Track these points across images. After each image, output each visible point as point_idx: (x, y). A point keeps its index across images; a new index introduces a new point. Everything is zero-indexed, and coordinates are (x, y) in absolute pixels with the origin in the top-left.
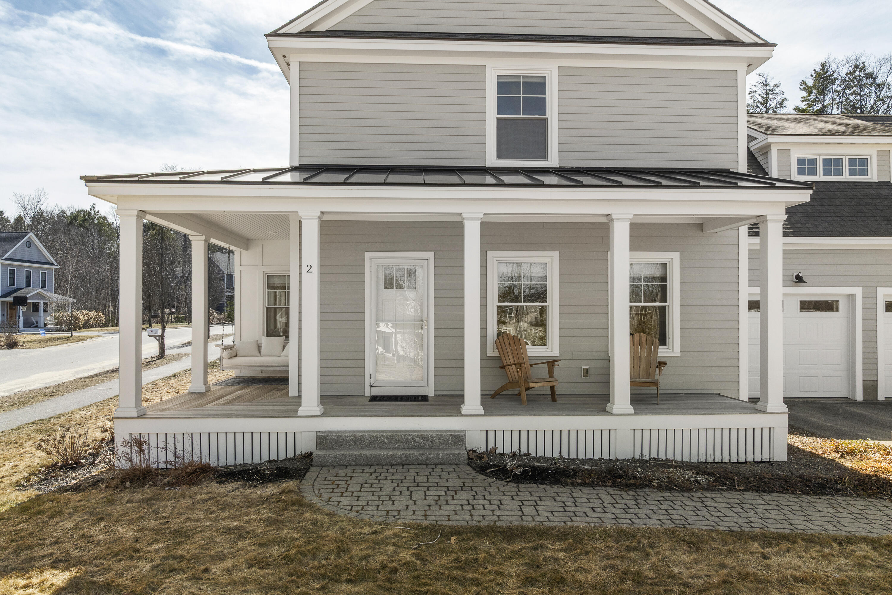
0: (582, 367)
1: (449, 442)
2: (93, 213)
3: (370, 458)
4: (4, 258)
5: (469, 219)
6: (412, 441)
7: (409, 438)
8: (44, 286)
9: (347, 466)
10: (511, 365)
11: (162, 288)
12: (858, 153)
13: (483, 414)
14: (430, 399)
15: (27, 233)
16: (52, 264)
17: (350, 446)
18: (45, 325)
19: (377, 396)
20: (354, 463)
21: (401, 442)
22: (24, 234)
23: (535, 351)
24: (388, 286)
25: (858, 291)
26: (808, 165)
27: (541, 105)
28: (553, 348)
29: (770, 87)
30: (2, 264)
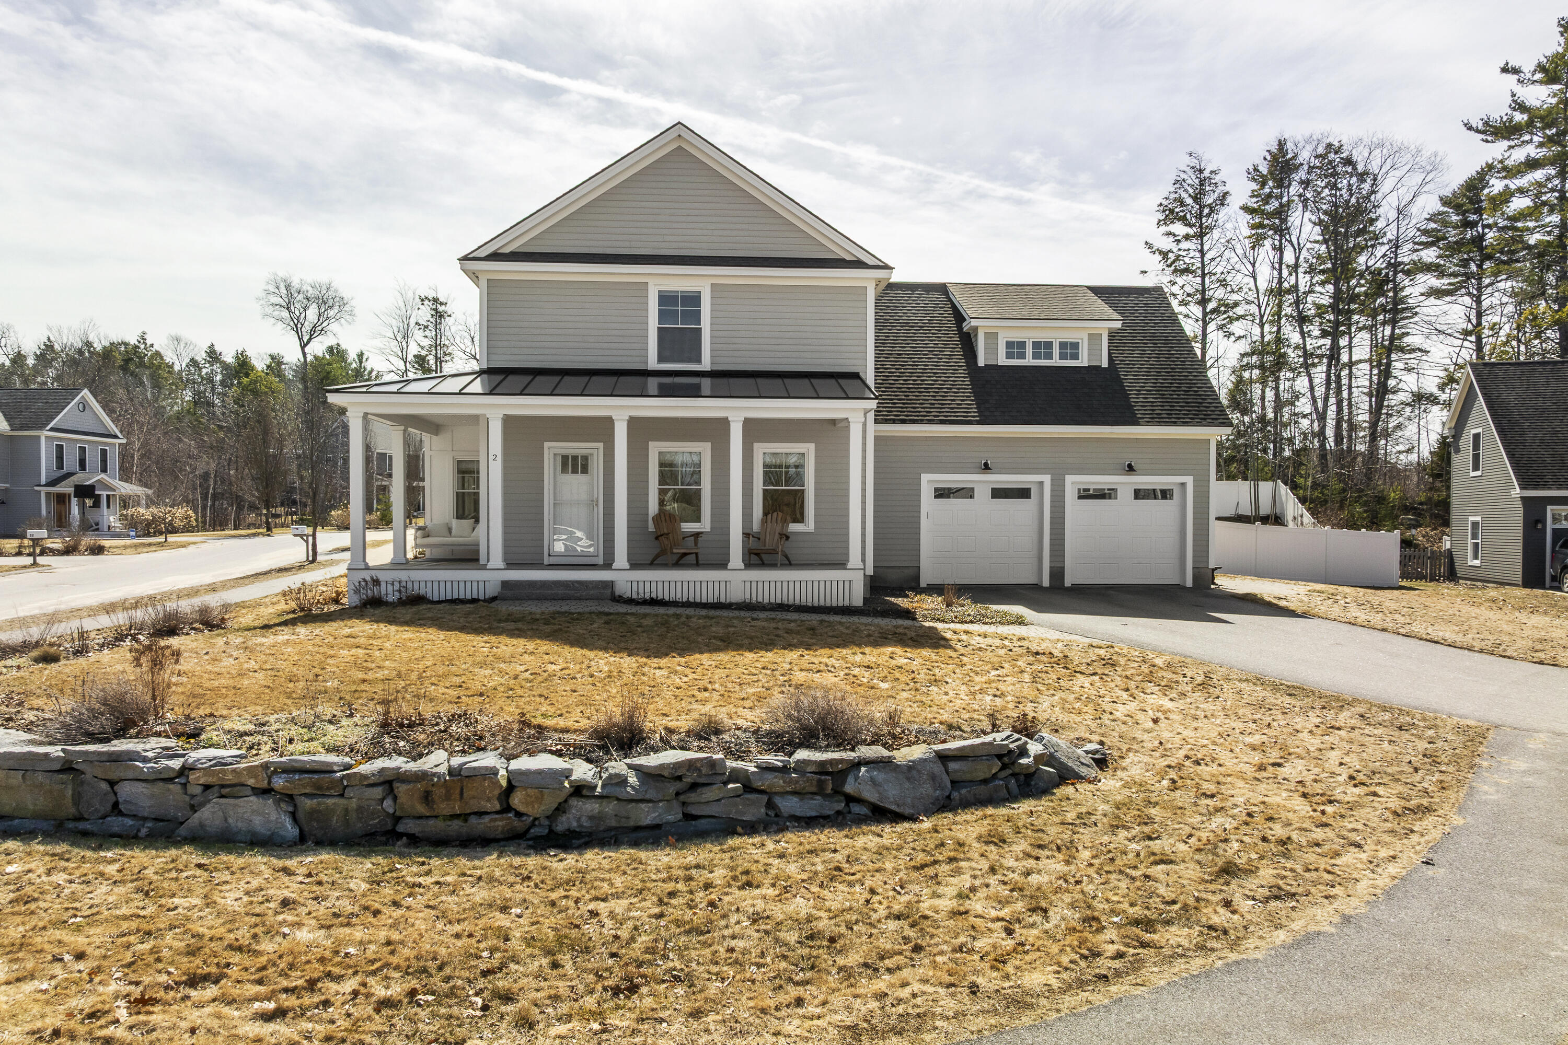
1: (599, 586)
2: (142, 346)
4: (48, 428)
5: (618, 420)
8: (104, 470)
10: (661, 535)
12: (1069, 337)
13: (630, 568)
15: (80, 390)
16: (116, 437)
22: (75, 392)
23: (689, 527)
24: (564, 469)
25: (1047, 479)
26: (1017, 348)
27: (696, 316)
28: (705, 525)
29: (1206, 174)
30: (46, 437)
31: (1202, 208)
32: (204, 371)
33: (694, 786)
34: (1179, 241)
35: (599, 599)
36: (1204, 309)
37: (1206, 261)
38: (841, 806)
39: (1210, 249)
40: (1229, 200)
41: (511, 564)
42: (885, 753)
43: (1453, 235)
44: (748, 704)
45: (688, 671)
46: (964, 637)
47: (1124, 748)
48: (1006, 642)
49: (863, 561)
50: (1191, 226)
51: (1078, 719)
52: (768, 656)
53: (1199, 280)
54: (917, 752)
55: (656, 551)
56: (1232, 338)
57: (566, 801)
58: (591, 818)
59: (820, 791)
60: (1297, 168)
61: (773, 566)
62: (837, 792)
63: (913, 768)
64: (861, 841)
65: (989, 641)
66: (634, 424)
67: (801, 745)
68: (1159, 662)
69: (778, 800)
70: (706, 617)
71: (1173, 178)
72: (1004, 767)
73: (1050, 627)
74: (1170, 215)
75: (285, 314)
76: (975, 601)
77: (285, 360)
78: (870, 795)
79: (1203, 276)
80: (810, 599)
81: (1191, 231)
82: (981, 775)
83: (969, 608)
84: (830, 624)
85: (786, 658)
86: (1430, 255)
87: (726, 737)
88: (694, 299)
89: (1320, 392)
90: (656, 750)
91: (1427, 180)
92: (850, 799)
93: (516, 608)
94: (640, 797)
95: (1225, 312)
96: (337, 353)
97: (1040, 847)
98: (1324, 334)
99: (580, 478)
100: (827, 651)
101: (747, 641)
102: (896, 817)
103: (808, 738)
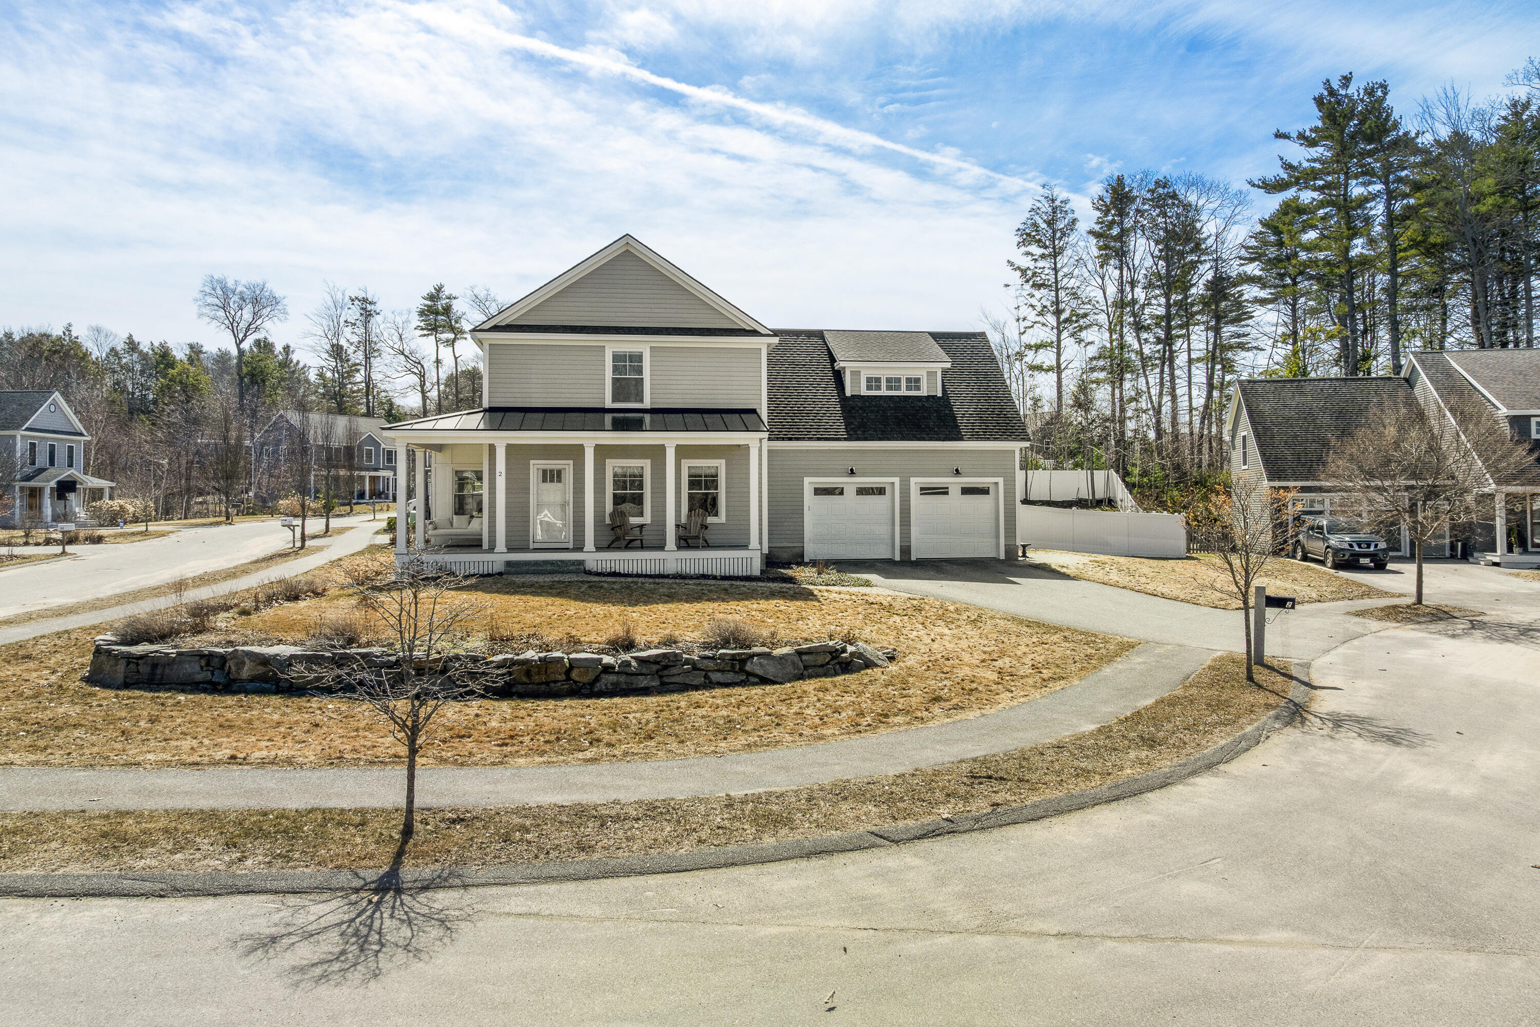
1: (576, 563)
4: (24, 428)
8: (70, 465)
10: (620, 527)
12: (913, 374)
13: (594, 552)
15: (52, 393)
16: (81, 434)
22: (47, 395)
23: (634, 520)
24: (544, 481)
25: (896, 480)
26: (873, 382)
27: (640, 371)
28: (647, 519)
29: (1057, 203)
30: (22, 436)
31: (1054, 232)
32: (124, 361)
33: (666, 667)
34: (1036, 260)
35: (577, 572)
36: (1058, 318)
37: (1059, 279)
38: (744, 677)
39: (1062, 267)
40: (1078, 225)
41: (510, 549)
42: (768, 650)
43: (1272, 252)
44: (690, 629)
45: (651, 614)
46: (826, 594)
47: (907, 652)
48: (853, 597)
49: (761, 543)
50: (1046, 247)
51: (884, 638)
52: (698, 606)
53: (1053, 293)
54: (786, 650)
55: (612, 538)
56: (1083, 344)
57: (599, 675)
58: (612, 684)
59: (733, 670)
60: (1133, 200)
61: (696, 548)
62: (742, 670)
63: (783, 658)
64: (754, 692)
65: (842, 596)
66: (598, 448)
67: (722, 648)
68: (952, 608)
69: (710, 674)
70: (654, 583)
71: (1029, 207)
72: (833, 658)
73: (887, 588)
74: (1028, 236)
75: (221, 313)
76: (838, 571)
77: (204, 349)
78: (759, 672)
79: (1057, 290)
80: (723, 571)
81: (1046, 252)
82: (820, 662)
83: (833, 575)
84: (738, 587)
85: (709, 607)
86: (1254, 269)
87: (680, 645)
88: (639, 357)
89: (1154, 391)
90: (641, 650)
91: (1236, 211)
92: (749, 674)
93: (519, 579)
94: (638, 672)
95: (1076, 322)
96: (264, 346)
97: (846, 692)
98: (1159, 341)
99: (555, 485)
100: (736, 603)
101: (684, 597)
102: (773, 683)
103: (726, 643)
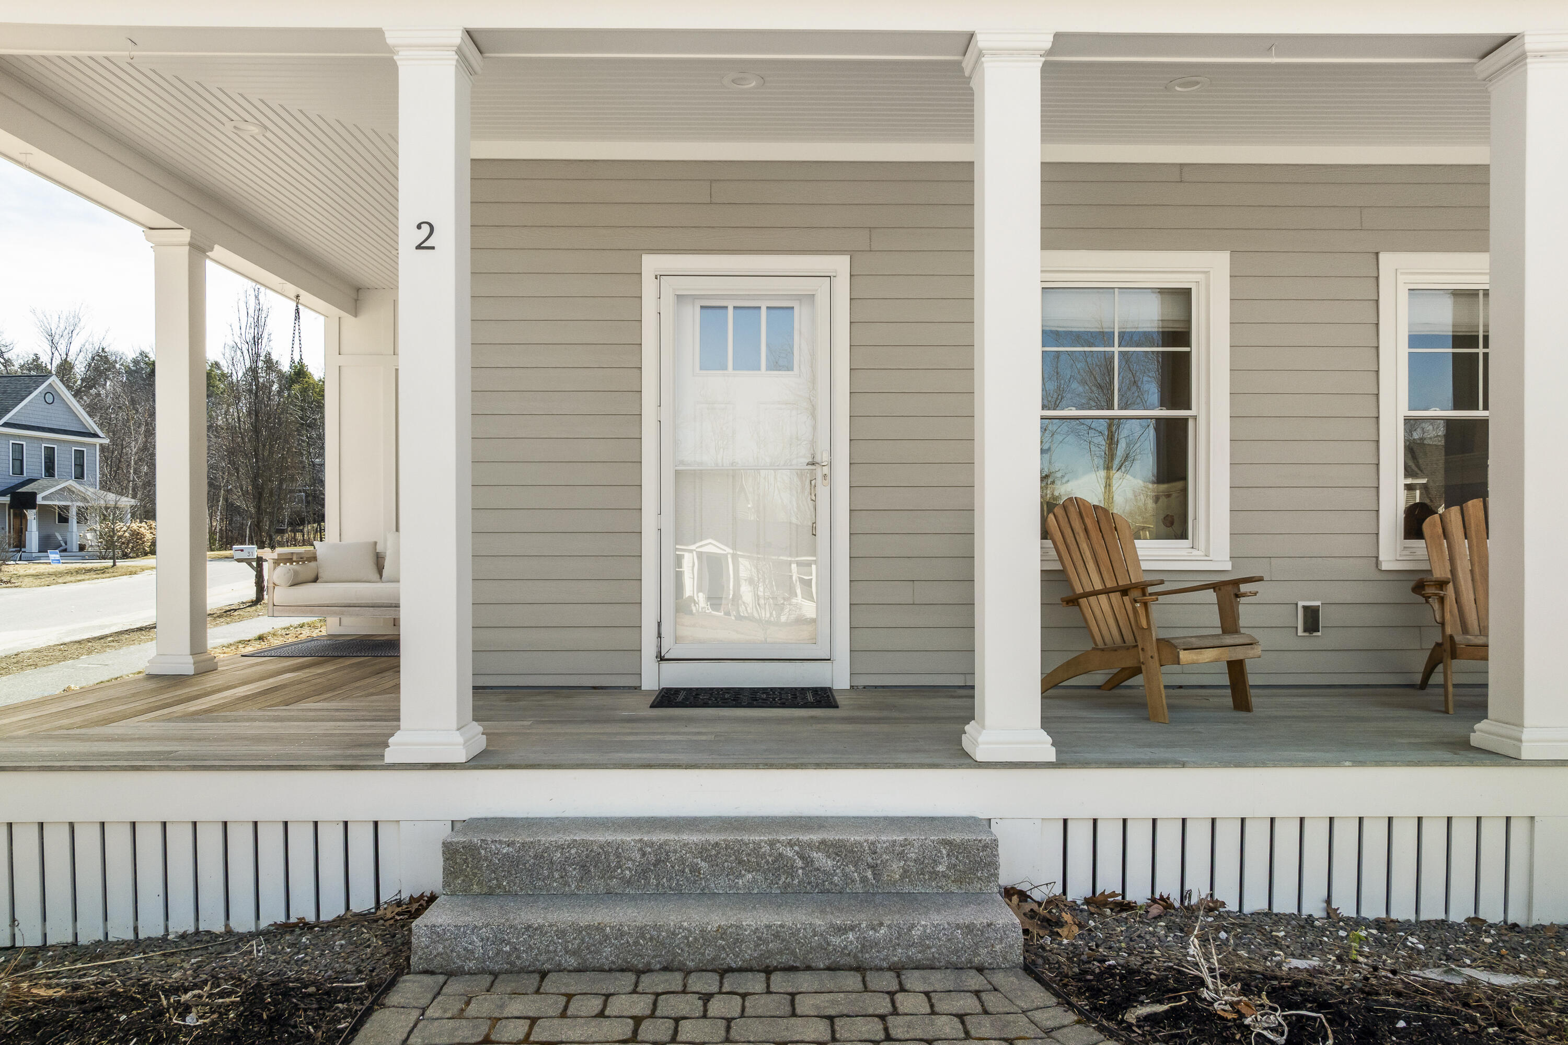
0: (1301, 604)
1: (941, 868)
3: (636, 943)
5: (997, 52)
6: (799, 863)
7: (789, 853)
8: (80, 476)
9: (543, 975)
10: (1096, 593)
11: (257, 461)
13: (1053, 758)
14: (839, 699)
16: (95, 435)
17: (566, 884)
18: (82, 548)
19: (677, 691)
20: (573, 962)
21: (757, 868)
22: (41, 379)
30: (0, 435)
